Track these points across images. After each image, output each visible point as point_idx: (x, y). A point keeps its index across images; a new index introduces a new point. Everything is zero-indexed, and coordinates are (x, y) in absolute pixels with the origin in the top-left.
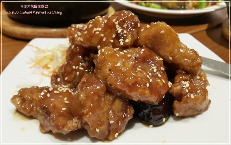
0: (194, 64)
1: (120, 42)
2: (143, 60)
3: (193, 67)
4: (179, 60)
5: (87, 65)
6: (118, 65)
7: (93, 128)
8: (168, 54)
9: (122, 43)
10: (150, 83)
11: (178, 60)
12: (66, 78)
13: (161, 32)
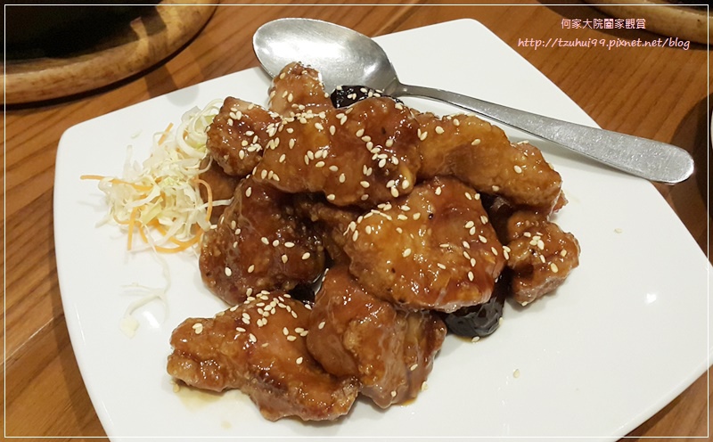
0: (548, 192)
1: (390, 188)
2: (444, 216)
3: (546, 198)
4: (516, 189)
5: (294, 226)
6: (407, 252)
7: (386, 394)
8: (490, 182)
9: (395, 193)
10: (473, 270)
11: (513, 191)
12: (251, 269)
13: (473, 144)
